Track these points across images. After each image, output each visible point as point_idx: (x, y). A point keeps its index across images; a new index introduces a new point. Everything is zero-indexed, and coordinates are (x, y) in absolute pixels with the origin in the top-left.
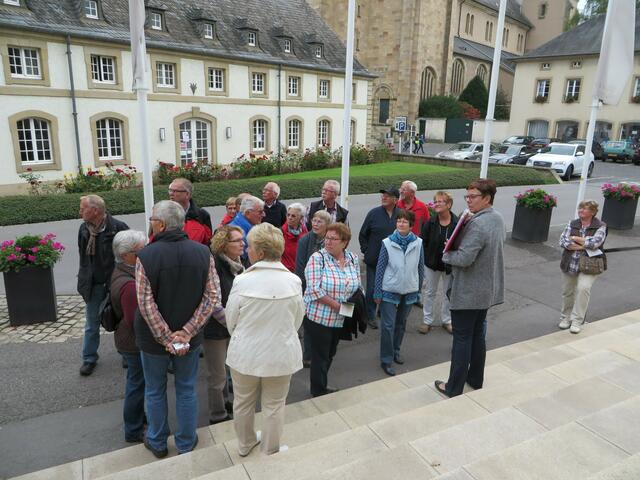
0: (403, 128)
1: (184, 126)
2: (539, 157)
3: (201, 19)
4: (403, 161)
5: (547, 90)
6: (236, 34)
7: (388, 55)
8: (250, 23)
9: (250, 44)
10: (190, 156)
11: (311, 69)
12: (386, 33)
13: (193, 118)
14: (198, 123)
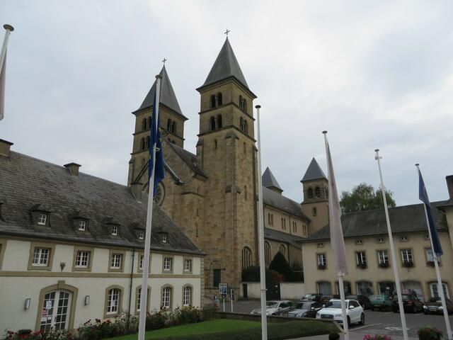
0: (225, 292)
1: (49, 295)
2: (324, 311)
3: (78, 218)
4: (226, 318)
5: (324, 260)
6: (103, 227)
7: (218, 239)
8: (115, 220)
9: (114, 234)
10: (49, 321)
11: (158, 250)
12: (215, 226)
13: (58, 289)
14: (62, 294)
